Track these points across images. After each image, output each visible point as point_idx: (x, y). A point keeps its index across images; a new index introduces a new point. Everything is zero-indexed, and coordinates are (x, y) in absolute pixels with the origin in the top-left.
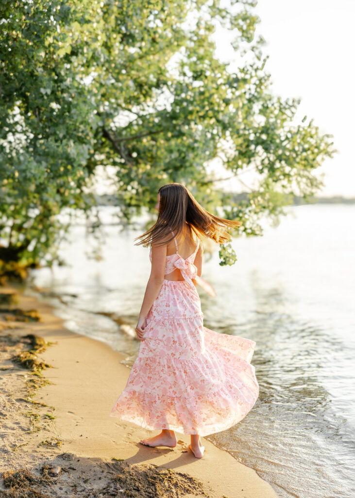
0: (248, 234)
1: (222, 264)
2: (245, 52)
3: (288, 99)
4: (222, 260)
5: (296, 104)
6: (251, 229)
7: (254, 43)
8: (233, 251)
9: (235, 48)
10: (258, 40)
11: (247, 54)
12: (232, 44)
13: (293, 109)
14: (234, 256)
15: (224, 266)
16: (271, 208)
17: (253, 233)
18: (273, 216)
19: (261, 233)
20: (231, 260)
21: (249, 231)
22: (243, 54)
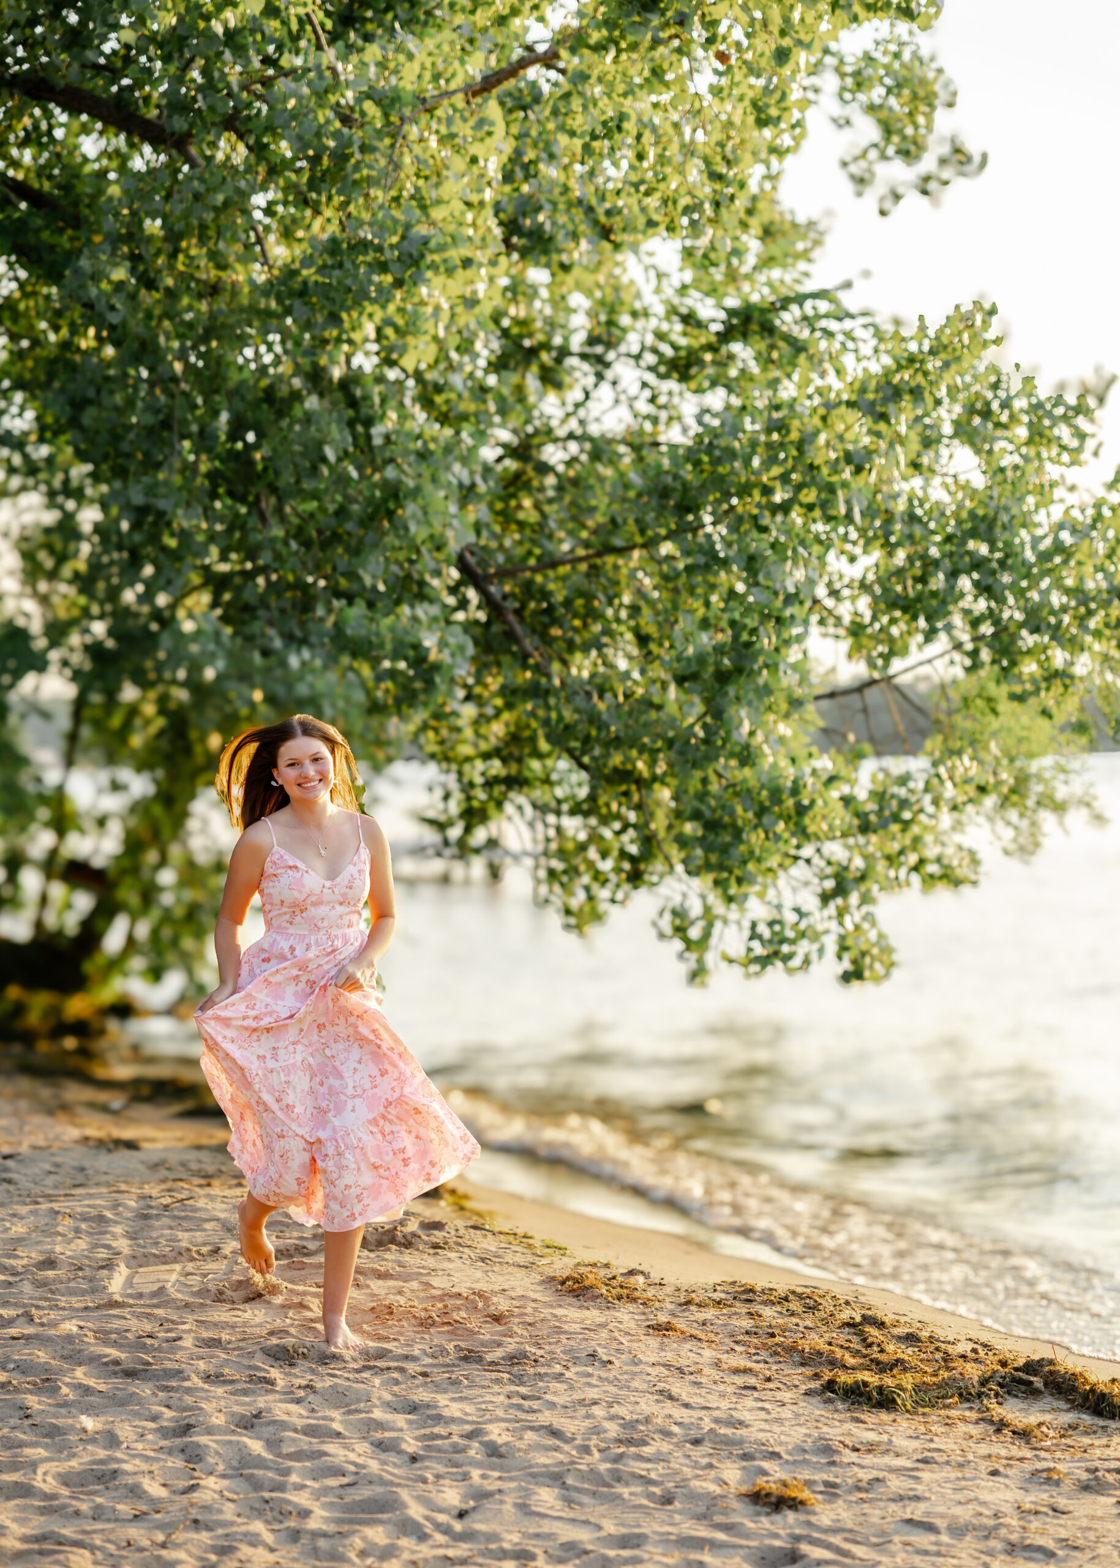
0: (930, 880)
1: (847, 977)
2: (897, 197)
3: (1062, 386)
4: (846, 965)
5: (1091, 402)
6: (939, 860)
7: (928, 163)
8: (881, 936)
9: (861, 182)
10: (945, 150)
11: (902, 202)
12: (844, 164)
13: (1081, 422)
14: (887, 950)
15: (856, 984)
16: (1005, 790)
17: (949, 878)
18: (1013, 815)
19: (973, 877)
20: (878, 966)
21: (932, 868)
22: (888, 205)
